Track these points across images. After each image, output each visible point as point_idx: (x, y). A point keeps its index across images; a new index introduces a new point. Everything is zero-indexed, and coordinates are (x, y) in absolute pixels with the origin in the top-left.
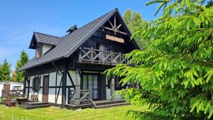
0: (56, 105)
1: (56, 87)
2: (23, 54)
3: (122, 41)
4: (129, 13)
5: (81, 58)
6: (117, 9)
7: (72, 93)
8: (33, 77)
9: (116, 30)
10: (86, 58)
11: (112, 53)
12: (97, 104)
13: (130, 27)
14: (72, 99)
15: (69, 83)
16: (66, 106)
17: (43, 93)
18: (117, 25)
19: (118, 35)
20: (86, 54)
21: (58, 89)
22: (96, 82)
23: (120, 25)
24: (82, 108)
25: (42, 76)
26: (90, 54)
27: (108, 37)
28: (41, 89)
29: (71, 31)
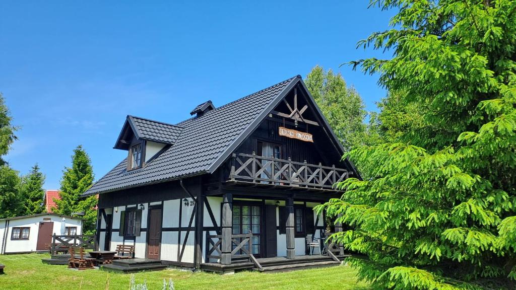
0: (179, 265)
1: (180, 229)
2: (79, 153)
3: (308, 138)
4: (318, 75)
5: (234, 173)
6: (299, 77)
7: (216, 240)
8: (123, 208)
9: (297, 118)
10: (243, 173)
11: (290, 163)
12: (263, 264)
13: (320, 104)
14: (215, 253)
15: (207, 222)
16: (202, 267)
17: (148, 241)
18: (300, 108)
19: (302, 128)
20: (244, 166)
21: (184, 233)
22: (256, 221)
23: (305, 107)
24: (236, 271)
25: (146, 205)
26: (250, 167)
27: (283, 132)
28: (144, 234)
29: (200, 113)
